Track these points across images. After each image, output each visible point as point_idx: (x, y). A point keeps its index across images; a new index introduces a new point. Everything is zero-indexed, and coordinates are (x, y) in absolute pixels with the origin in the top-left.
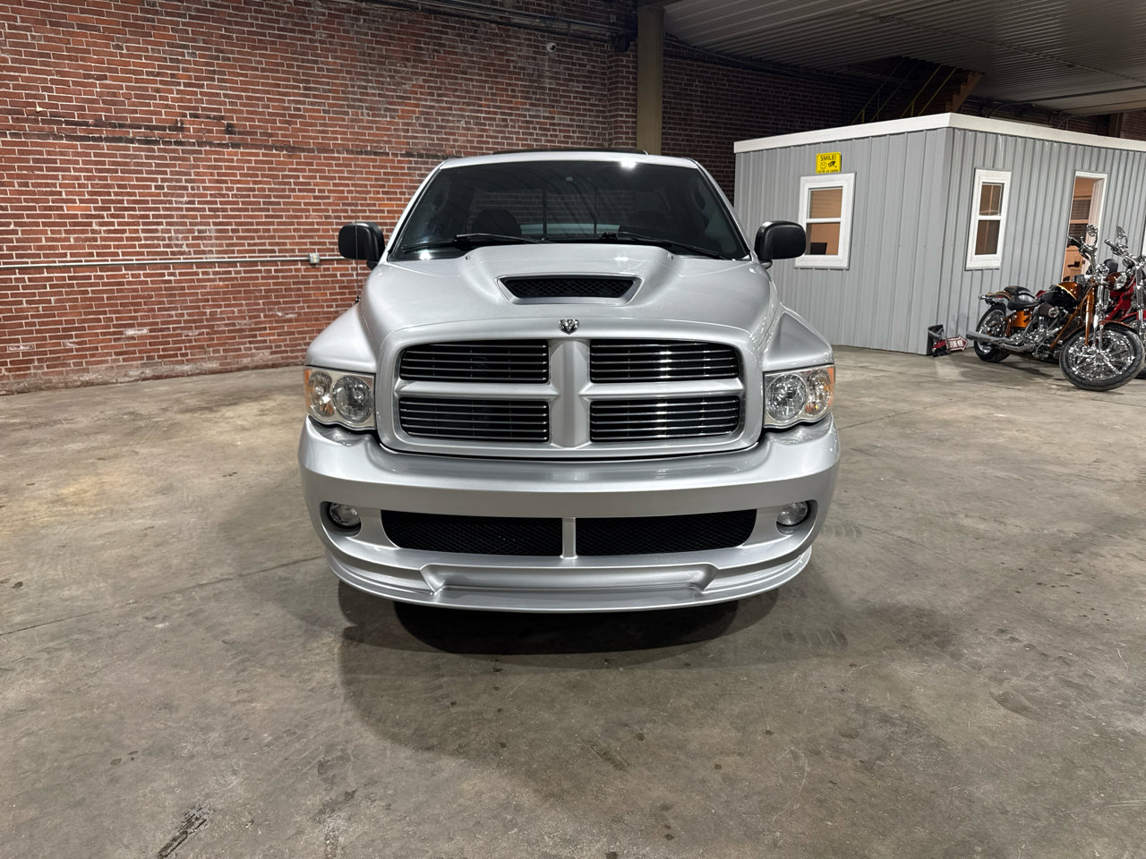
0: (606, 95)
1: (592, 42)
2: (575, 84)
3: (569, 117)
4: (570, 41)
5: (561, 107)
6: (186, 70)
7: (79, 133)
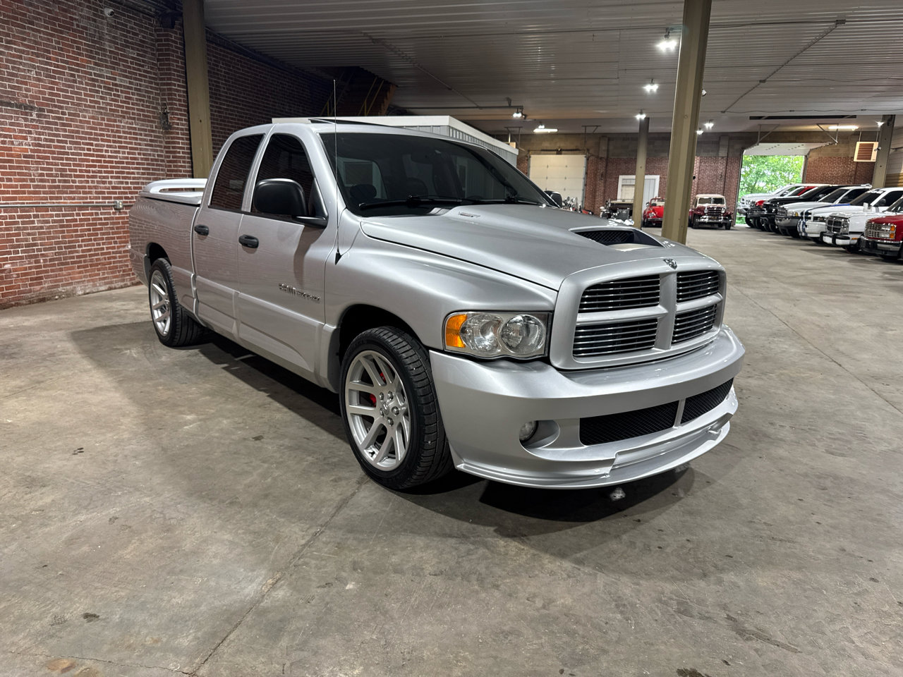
0: (155, 65)
1: (141, 15)
2: (131, 51)
3: (128, 80)
4: (123, 10)
5: (122, 70)
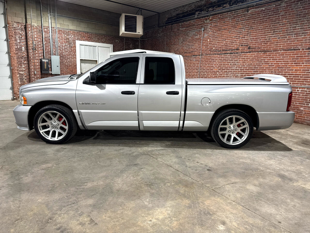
6: (242, 34)
7: (219, 53)
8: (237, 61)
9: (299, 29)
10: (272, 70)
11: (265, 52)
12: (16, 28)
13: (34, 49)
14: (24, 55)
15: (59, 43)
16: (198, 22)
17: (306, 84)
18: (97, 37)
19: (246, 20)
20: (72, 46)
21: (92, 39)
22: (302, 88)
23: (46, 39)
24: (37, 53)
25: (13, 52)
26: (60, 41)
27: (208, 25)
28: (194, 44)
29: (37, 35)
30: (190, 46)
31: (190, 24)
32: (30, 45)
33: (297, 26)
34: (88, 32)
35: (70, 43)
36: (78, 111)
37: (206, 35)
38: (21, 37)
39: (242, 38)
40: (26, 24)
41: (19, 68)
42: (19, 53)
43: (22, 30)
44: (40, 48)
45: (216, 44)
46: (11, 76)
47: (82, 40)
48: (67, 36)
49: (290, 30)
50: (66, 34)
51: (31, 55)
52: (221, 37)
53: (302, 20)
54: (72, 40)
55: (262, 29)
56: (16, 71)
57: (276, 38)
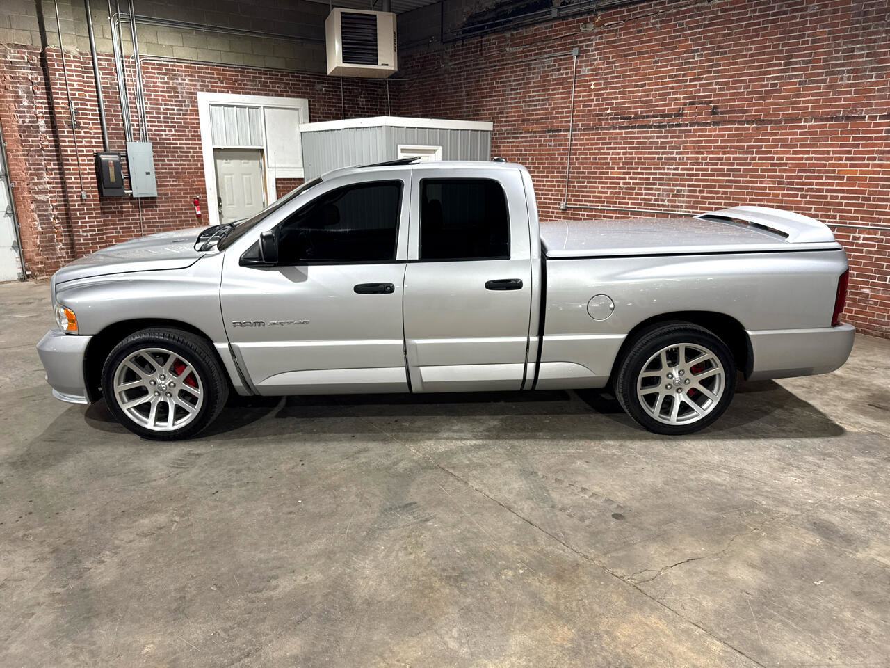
6: (693, 69)
7: (625, 125)
8: (679, 148)
9: (861, 56)
10: (781, 177)
11: (761, 122)
12: (16, 62)
13: (74, 125)
14: (46, 143)
15: (149, 102)
16: (561, 30)
17: (879, 220)
18: (261, 78)
19: (706, 26)
20: (187, 110)
21: (245, 85)
22: (867, 230)
23: (108, 93)
24: (84, 137)
25: (11, 136)
26: (151, 95)
27: (589, 40)
28: (550, 94)
29: (79, 81)
30: (538, 100)
31: (536, 35)
32: (60, 113)
33: (858, 48)
34: (231, 66)
35: (180, 101)
36: (230, 345)
37: (585, 71)
38: (33, 90)
39: (692, 80)
40: (44, 51)
41: (35, 184)
42: (30, 139)
43: (35, 69)
44: (91, 122)
45: (616, 98)
46: (12, 210)
47: (215, 91)
48: (171, 81)
49: (837, 59)
50: (166, 74)
51: (67, 144)
52: (629, 76)
53: (872, 29)
54: (187, 93)
55: (752, 55)
56: (26, 194)
57: (795, 83)
